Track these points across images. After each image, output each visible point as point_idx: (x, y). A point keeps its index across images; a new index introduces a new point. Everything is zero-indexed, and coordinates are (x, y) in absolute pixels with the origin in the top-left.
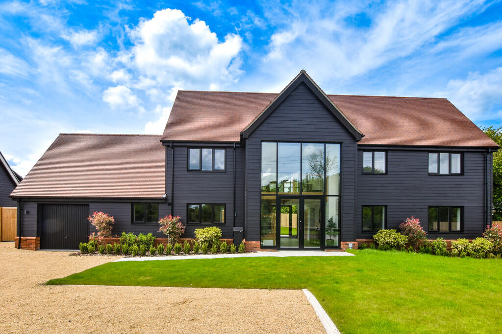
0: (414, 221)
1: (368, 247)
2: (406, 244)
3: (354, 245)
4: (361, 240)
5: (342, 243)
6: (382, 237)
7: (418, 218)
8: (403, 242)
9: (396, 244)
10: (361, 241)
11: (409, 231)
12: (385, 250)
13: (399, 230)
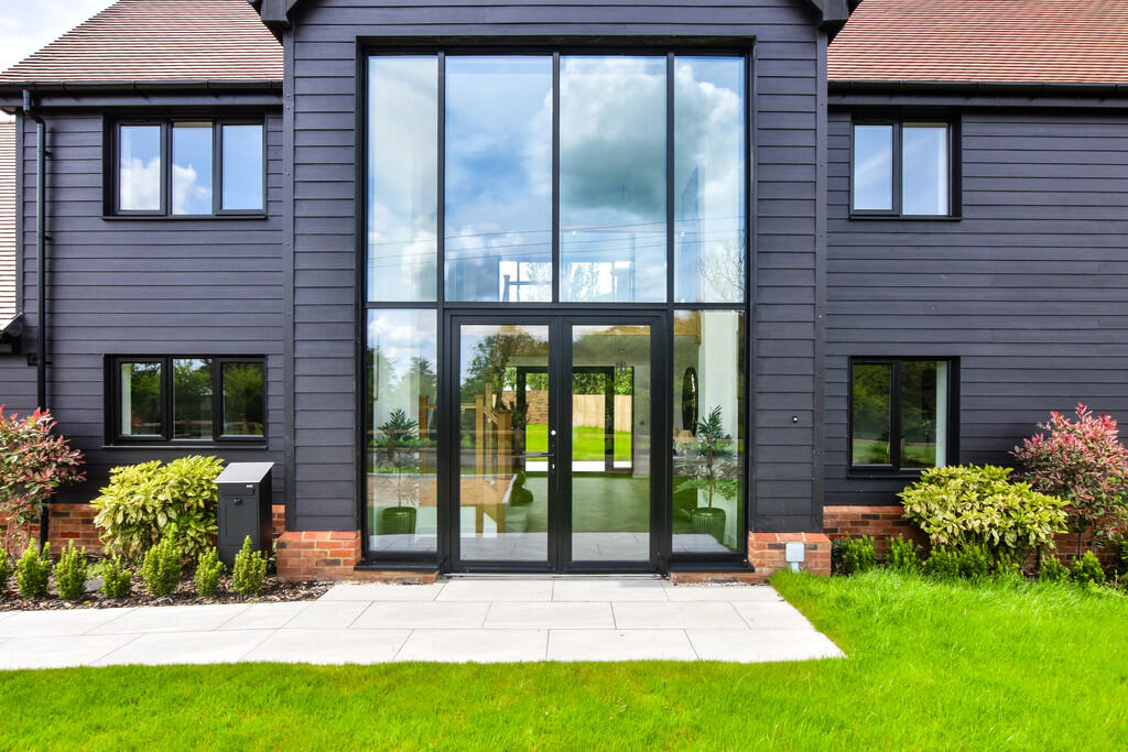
0: (1089, 425)
1: (883, 560)
2: (1057, 537)
3: (810, 548)
4: (845, 509)
5: (752, 537)
6: (943, 505)
7: (1109, 412)
8: (1047, 529)
9: (1010, 538)
10: (845, 516)
11: (1070, 474)
12: (966, 571)
13: (1020, 470)
